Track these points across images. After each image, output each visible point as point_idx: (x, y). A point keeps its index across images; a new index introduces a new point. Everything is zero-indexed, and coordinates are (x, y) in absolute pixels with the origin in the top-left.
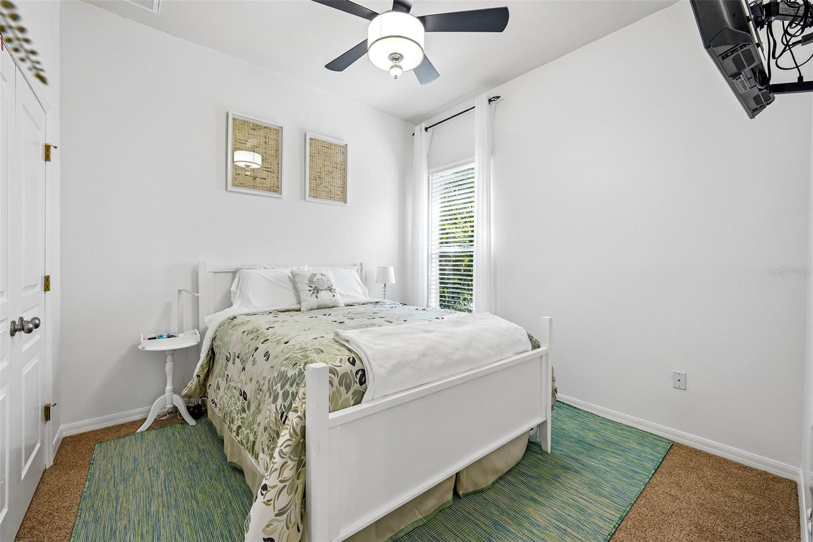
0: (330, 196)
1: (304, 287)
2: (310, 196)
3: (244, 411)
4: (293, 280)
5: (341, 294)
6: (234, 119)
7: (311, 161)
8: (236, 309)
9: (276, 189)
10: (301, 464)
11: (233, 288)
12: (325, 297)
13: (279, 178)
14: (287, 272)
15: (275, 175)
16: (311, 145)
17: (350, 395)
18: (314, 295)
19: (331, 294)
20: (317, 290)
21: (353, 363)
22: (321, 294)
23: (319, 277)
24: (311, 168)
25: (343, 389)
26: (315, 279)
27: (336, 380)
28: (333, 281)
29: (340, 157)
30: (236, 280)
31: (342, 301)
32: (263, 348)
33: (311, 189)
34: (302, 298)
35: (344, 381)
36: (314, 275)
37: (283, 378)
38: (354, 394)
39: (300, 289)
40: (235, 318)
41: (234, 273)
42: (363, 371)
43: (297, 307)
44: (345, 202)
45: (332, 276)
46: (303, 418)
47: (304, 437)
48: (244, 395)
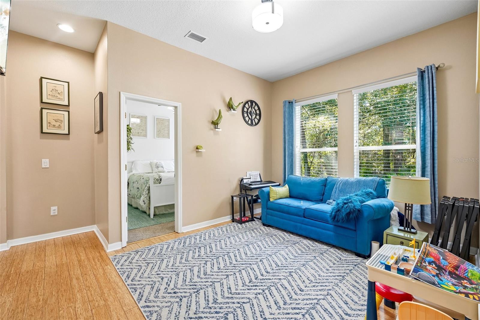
0: (164, 137)
1: (154, 167)
2: (156, 137)
3: (138, 191)
4: (151, 164)
5: (166, 169)
6: (132, 115)
7: (157, 126)
8: (134, 172)
9: (145, 136)
10: (149, 192)
11: (133, 167)
12: (160, 169)
13: (146, 132)
14: (149, 162)
15: (145, 131)
16: (157, 120)
17: (158, 182)
18: (157, 169)
19: (162, 168)
20: (158, 167)
21: (159, 177)
22: (159, 168)
23: (159, 163)
24: (157, 128)
25: (157, 181)
26: (157, 164)
27: (156, 180)
28: (163, 164)
29: (167, 123)
30: (133, 165)
31: (166, 171)
32: (142, 178)
33: (157, 135)
34: (153, 170)
35: (157, 180)
36: (157, 163)
37: (146, 180)
38: (159, 182)
39: (153, 167)
40: (134, 174)
41: (133, 162)
42: (161, 179)
43: (152, 172)
44: (169, 138)
45: (163, 163)
46: (149, 185)
47: (149, 188)
48: (138, 188)
